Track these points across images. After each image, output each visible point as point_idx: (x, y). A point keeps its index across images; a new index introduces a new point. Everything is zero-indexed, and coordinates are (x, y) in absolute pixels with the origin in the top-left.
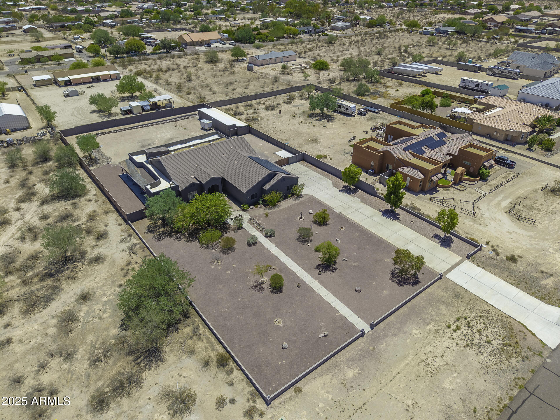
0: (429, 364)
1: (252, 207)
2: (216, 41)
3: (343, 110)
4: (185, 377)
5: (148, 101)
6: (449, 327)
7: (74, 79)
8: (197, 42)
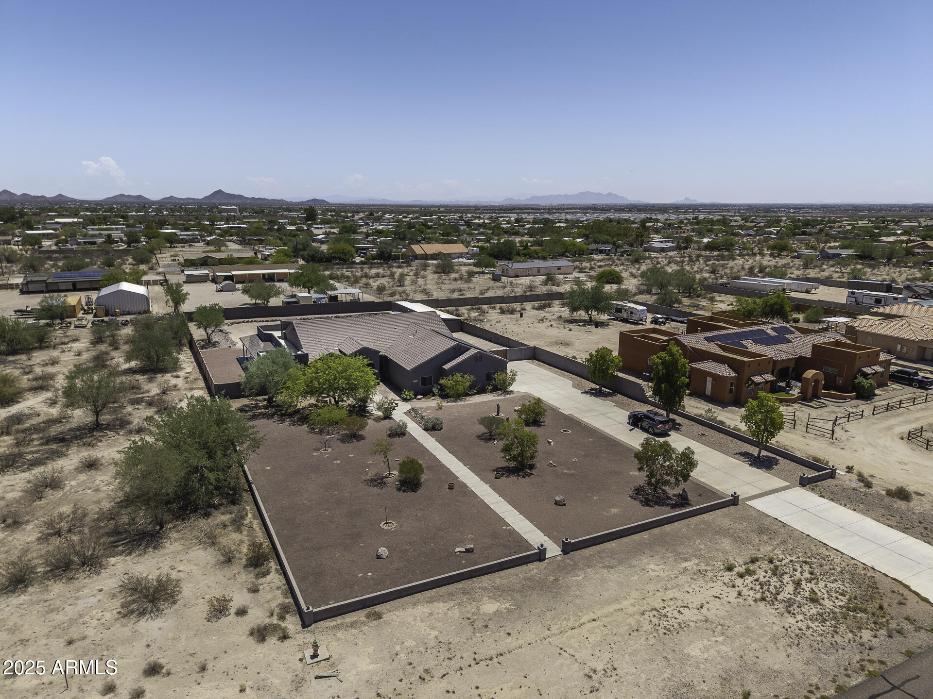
0: (665, 616)
1: (419, 397)
2: (460, 255)
3: (625, 315)
4: (179, 571)
5: (326, 294)
6: (730, 569)
7: (237, 275)
8: (431, 255)
